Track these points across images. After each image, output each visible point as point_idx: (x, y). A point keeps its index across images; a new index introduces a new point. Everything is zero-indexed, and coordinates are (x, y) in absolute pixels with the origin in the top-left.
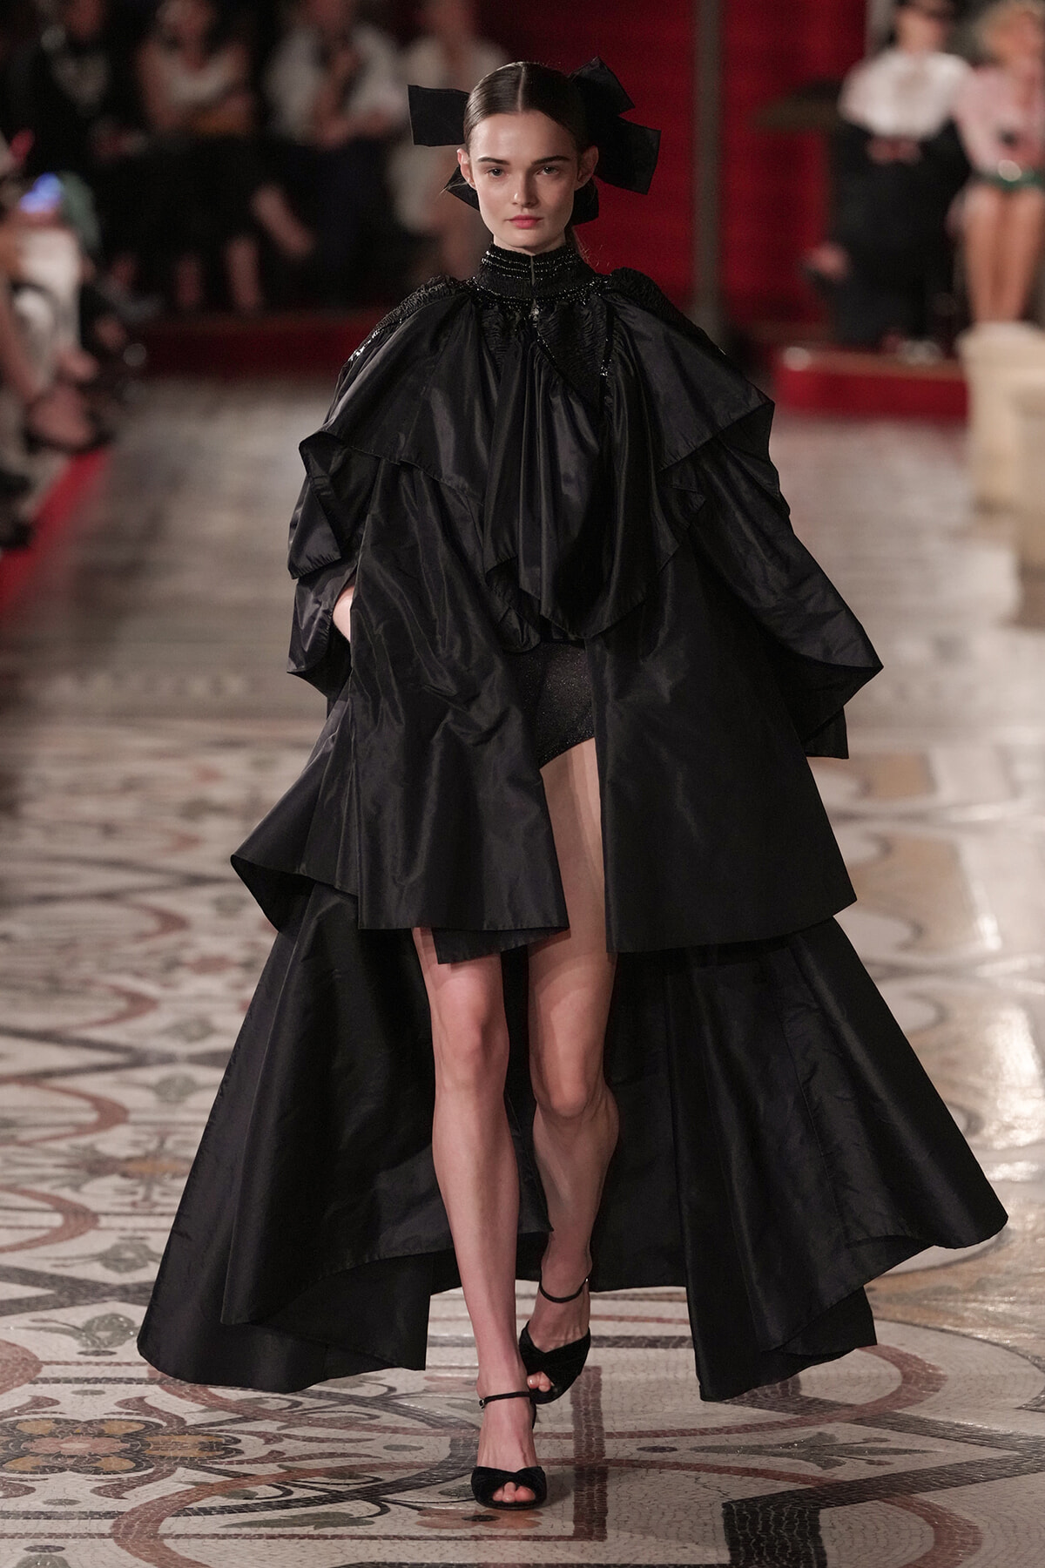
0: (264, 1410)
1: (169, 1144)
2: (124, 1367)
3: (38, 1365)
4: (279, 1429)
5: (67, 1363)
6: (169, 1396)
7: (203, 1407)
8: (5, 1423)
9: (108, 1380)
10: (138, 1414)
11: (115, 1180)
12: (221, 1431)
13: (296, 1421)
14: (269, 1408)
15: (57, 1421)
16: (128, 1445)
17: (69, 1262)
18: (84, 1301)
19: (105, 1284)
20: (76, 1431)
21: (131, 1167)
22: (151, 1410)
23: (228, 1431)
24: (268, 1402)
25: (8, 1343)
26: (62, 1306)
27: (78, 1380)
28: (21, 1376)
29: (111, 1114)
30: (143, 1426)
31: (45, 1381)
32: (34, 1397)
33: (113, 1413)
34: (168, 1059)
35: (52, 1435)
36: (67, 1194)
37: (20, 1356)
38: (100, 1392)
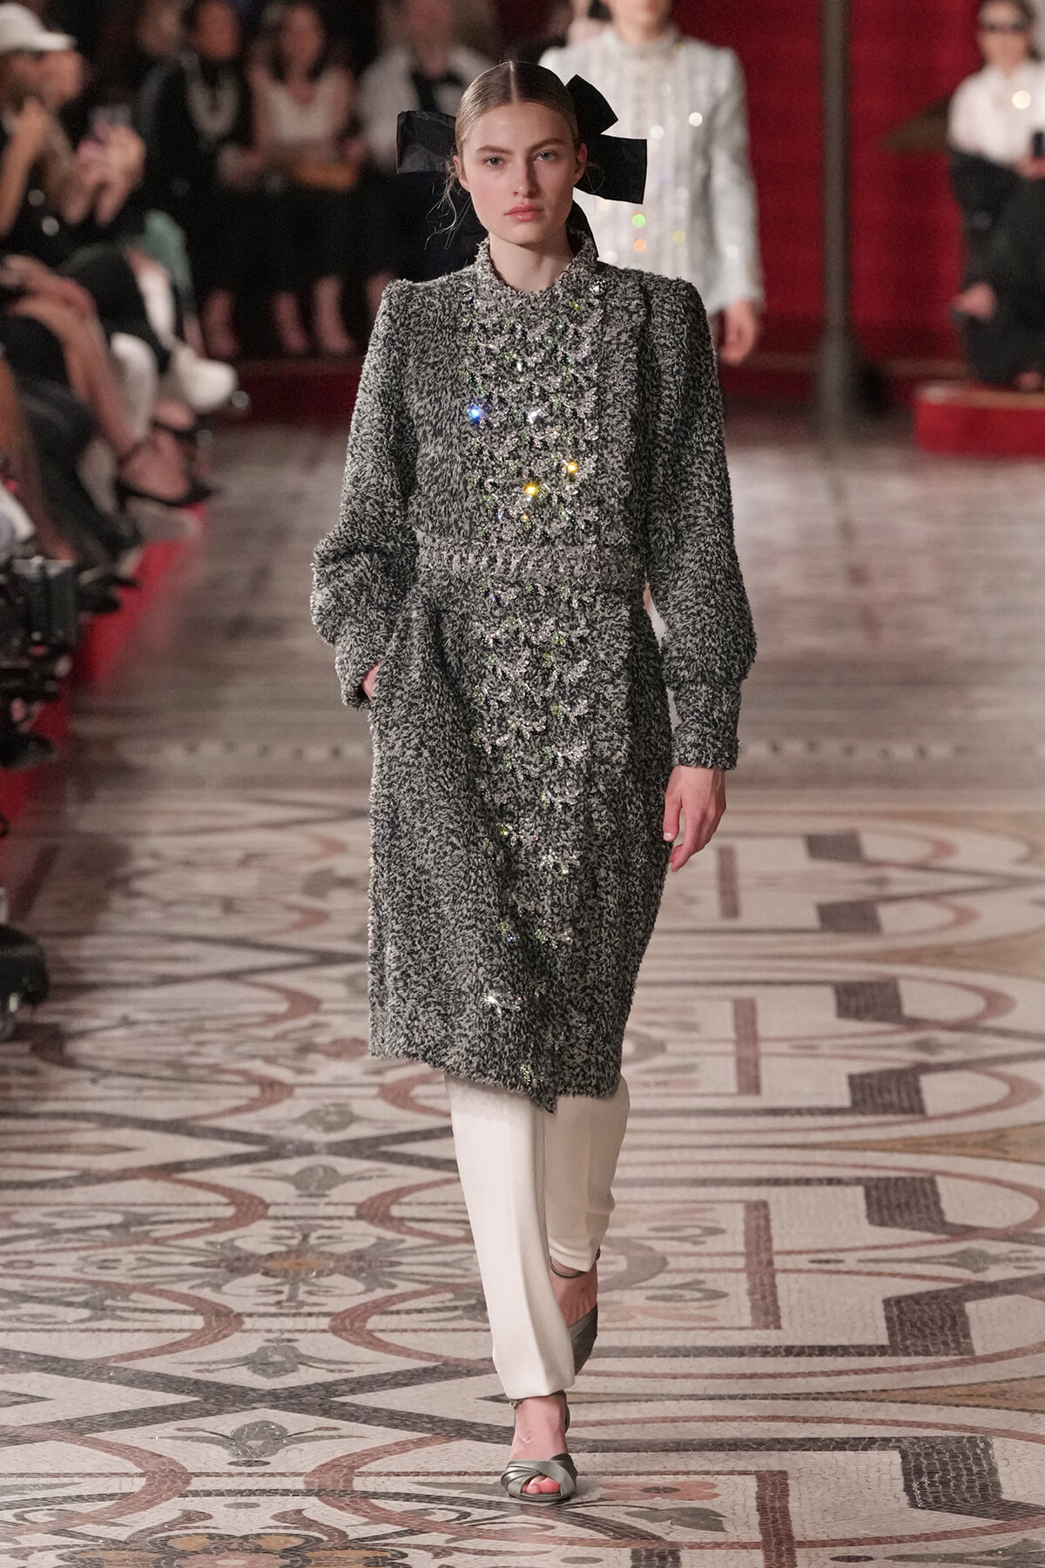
0: (430, 1521)
1: (312, 1240)
2: (279, 1478)
3: (188, 1477)
4: (448, 1541)
5: (217, 1475)
6: (329, 1508)
7: (366, 1520)
8: (156, 1539)
9: (263, 1492)
10: (296, 1528)
11: (257, 1279)
12: (386, 1545)
13: (466, 1534)
14: (435, 1520)
15: (211, 1536)
16: (287, 1562)
17: (213, 1367)
18: (230, 1409)
19: (253, 1390)
20: (232, 1547)
21: (272, 1265)
22: (310, 1524)
23: (392, 1545)
24: (434, 1513)
25: (154, 1454)
26: (209, 1414)
27: (230, 1493)
28: (170, 1489)
29: (249, 1208)
30: (302, 1541)
31: (196, 1494)
32: (184, 1511)
33: (270, 1527)
34: (307, 1149)
35: (206, 1551)
36: (207, 1294)
37: (167, 1468)
38: (255, 1505)
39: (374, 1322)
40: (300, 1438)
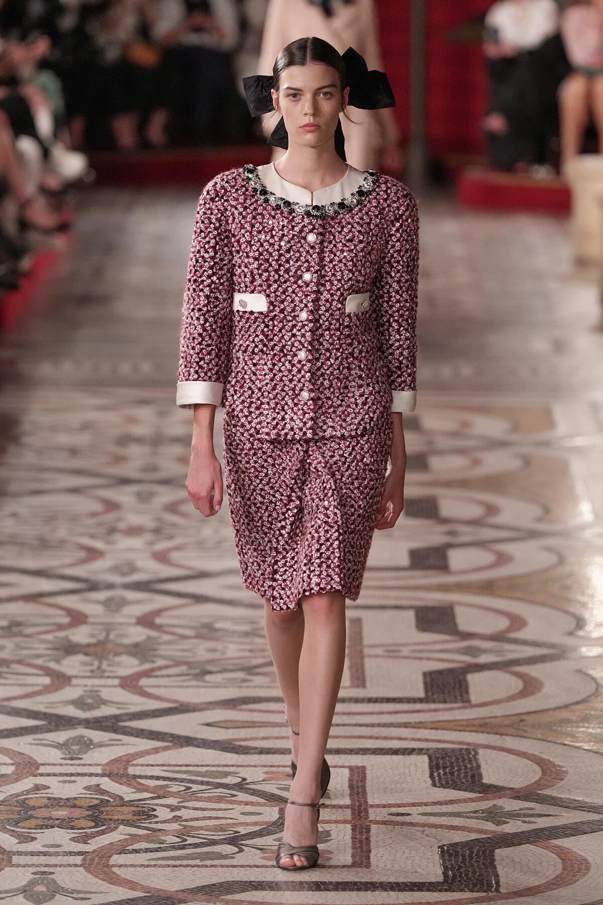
0: (169, 792)
1: (112, 637)
2: (87, 767)
3: (38, 765)
4: (178, 803)
5: (54, 765)
6: (114, 783)
7: (134, 790)
8: (19, 800)
9: (79, 774)
10: (96, 794)
11: (81, 657)
12: (145, 804)
13: (189, 798)
14: (172, 791)
15: (49, 798)
16: (90, 813)
17: (54, 705)
18: (64, 728)
19: (75, 718)
20: (60, 804)
21: (89, 650)
22: (104, 792)
23: (148, 804)
24: (172, 787)
25: (20, 753)
26: (51, 731)
27: (61, 775)
28: (28, 772)
29: (78, 619)
30: (99, 801)
31: (42, 775)
32: (35, 784)
33: (82, 794)
34: (110, 586)
35: (46, 806)
36: (53, 665)
37: (27, 760)
38: (74, 782)
39: (144, 682)
40: (100, 745)
